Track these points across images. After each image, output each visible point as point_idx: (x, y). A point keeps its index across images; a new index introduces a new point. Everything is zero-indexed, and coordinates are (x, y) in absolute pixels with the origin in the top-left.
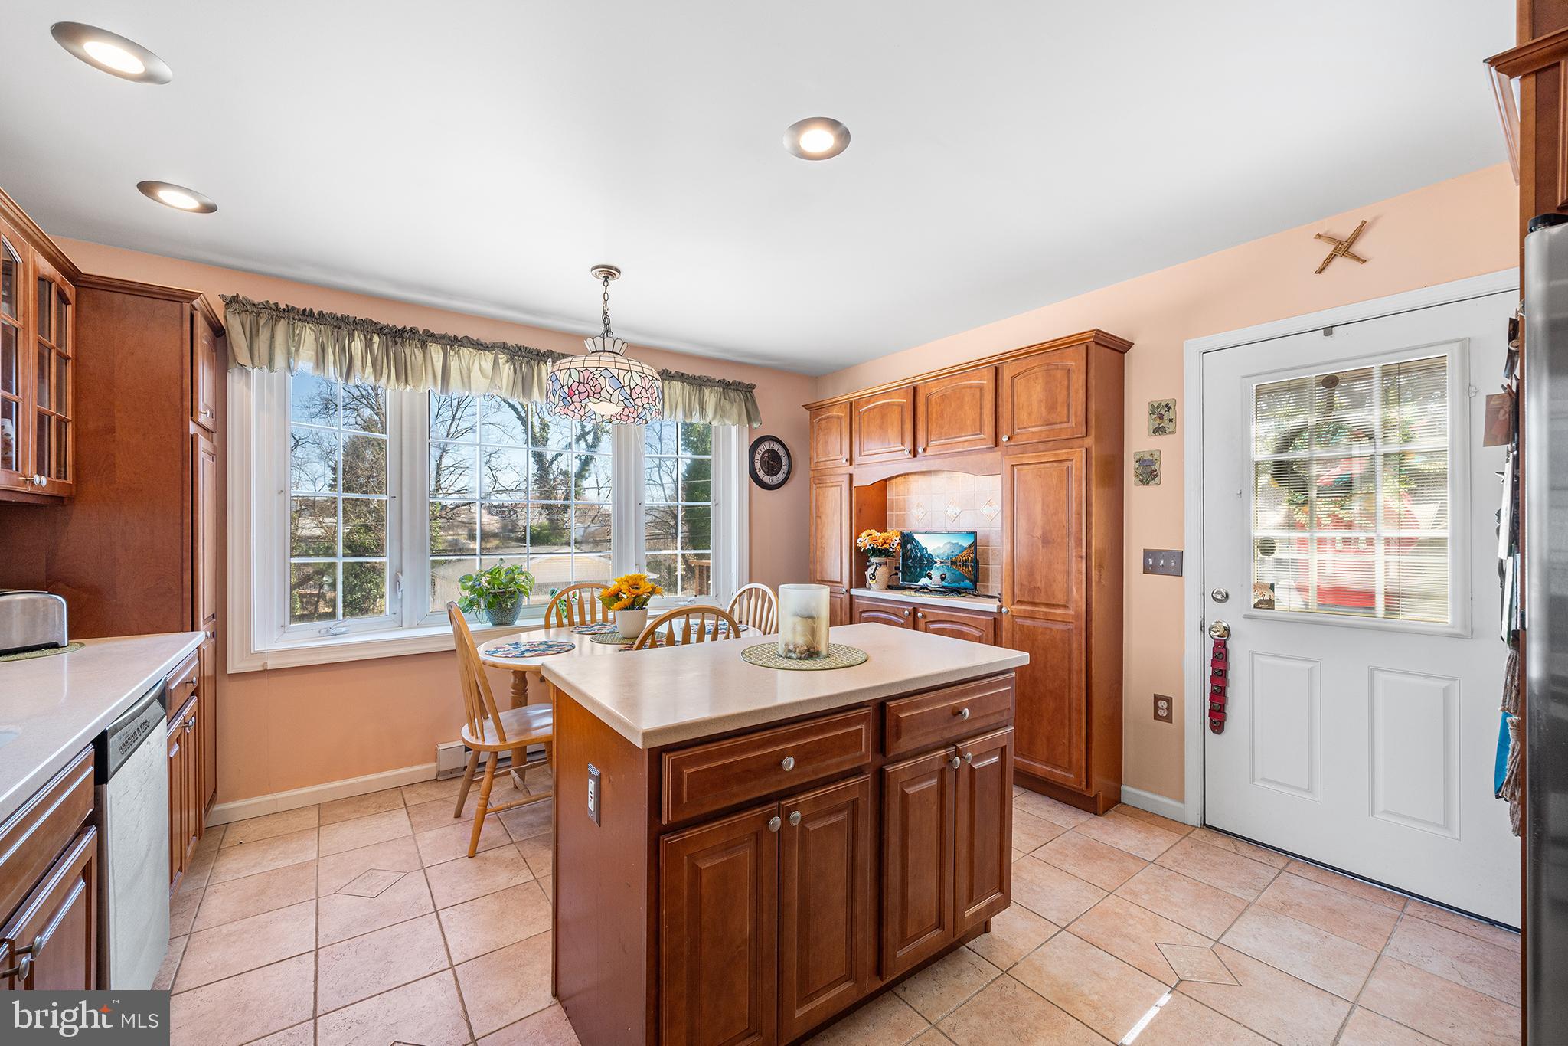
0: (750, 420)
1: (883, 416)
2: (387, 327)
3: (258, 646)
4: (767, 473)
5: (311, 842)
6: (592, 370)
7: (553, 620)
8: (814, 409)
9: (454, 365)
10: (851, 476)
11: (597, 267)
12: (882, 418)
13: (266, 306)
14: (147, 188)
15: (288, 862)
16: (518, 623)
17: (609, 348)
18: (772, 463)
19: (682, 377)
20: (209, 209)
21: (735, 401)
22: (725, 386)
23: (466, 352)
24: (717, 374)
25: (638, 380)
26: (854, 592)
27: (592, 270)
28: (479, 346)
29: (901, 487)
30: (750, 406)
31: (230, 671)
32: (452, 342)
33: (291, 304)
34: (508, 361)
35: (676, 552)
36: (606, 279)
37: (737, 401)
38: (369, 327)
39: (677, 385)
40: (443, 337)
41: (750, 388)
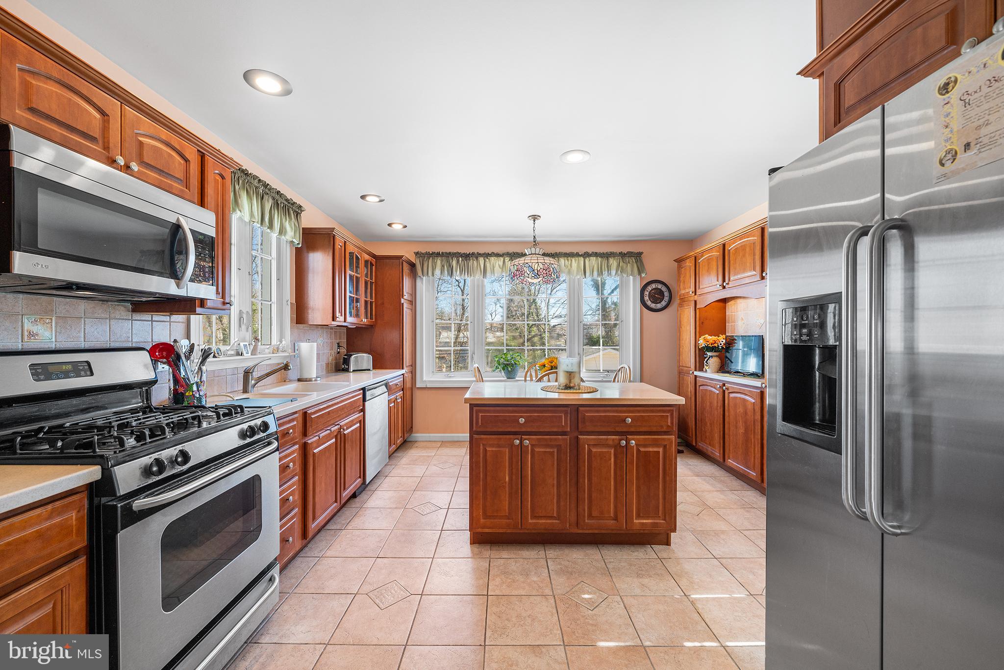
0: (640, 273)
1: (709, 264)
2: (464, 254)
3: (425, 379)
4: (653, 302)
5: (435, 451)
6: (521, 265)
7: (528, 379)
8: (679, 261)
9: (488, 265)
10: (696, 302)
11: (530, 216)
12: (708, 265)
13: (426, 253)
14: (390, 225)
15: (426, 454)
16: (517, 379)
17: (533, 252)
18: (657, 296)
19: (596, 255)
20: (405, 227)
21: (629, 263)
22: (623, 255)
23: (492, 259)
24: (617, 249)
25: (541, 266)
26: (696, 373)
27: (529, 217)
28: (498, 255)
29: (733, 307)
30: (639, 264)
31: (417, 387)
32: (487, 255)
33: (433, 251)
34: (510, 260)
35: (600, 347)
36: (534, 220)
37: (631, 262)
38: (457, 255)
39: (593, 259)
40: (484, 254)
41: (639, 254)
